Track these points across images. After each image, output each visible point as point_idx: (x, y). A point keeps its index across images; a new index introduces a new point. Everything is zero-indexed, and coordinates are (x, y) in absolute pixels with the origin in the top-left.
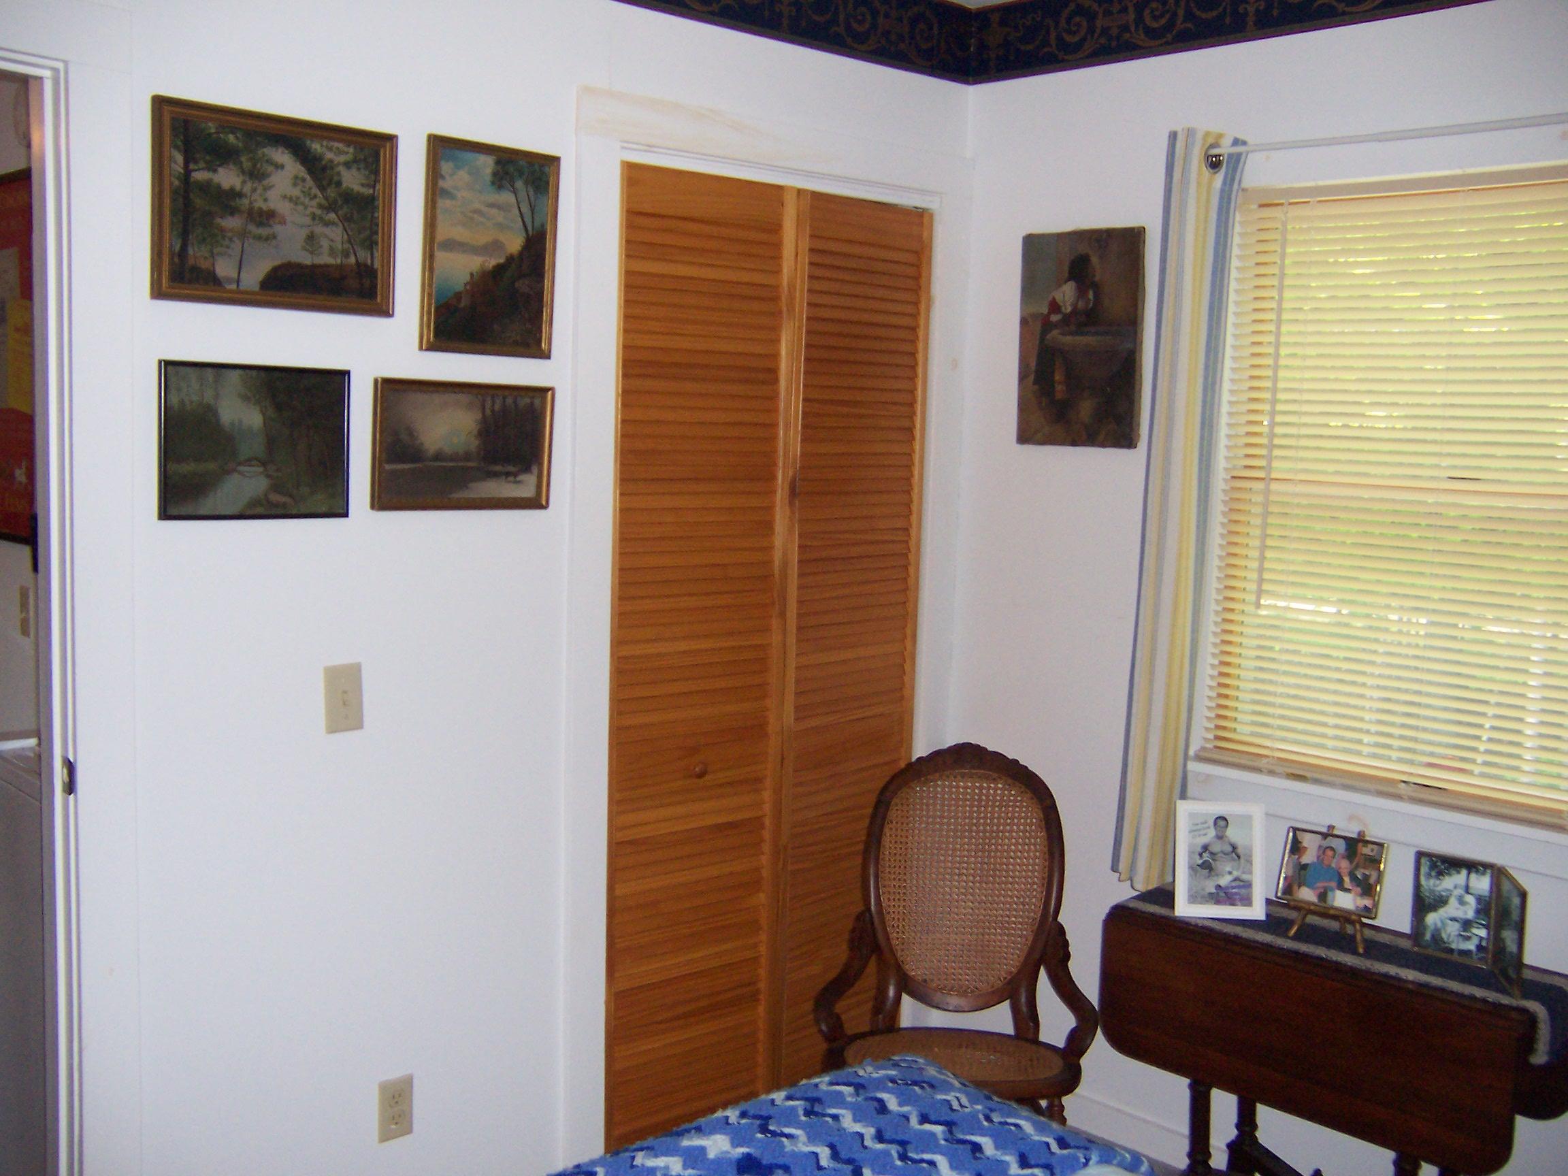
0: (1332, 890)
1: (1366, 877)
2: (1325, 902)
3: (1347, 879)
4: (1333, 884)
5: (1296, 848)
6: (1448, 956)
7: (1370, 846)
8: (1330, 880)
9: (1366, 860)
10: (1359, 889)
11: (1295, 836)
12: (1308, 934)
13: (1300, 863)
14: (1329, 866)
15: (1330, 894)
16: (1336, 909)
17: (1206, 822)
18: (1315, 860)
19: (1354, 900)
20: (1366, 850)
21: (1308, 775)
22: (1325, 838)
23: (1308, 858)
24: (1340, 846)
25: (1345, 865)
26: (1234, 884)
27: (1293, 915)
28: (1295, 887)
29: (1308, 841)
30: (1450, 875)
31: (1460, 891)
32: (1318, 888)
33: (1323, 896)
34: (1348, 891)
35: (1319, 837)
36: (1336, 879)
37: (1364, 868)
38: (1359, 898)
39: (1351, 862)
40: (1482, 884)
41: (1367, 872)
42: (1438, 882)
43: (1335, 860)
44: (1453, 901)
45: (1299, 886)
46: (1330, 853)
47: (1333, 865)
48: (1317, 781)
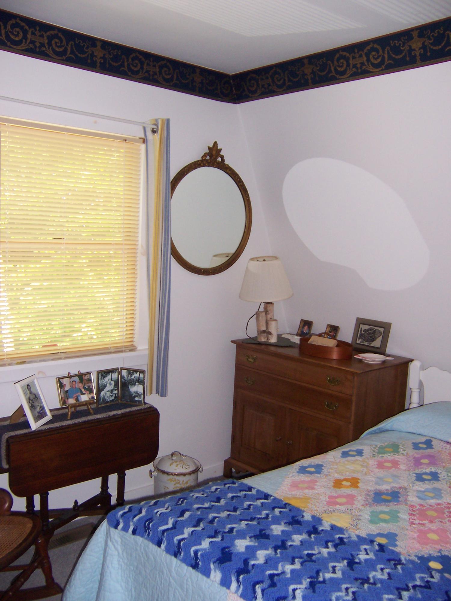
0: (79, 396)
1: (89, 387)
2: (78, 401)
3: (83, 390)
4: (79, 394)
5: (61, 386)
6: (108, 404)
7: (87, 375)
8: (78, 393)
9: (87, 381)
10: (88, 392)
11: (60, 381)
12: (76, 415)
13: (65, 391)
14: (76, 388)
15: (79, 398)
16: (84, 402)
17: (25, 389)
18: (70, 387)
19: (88, 396)
20: (86, 377)
21: (27, 360)
22: (71, 378)
23: (67, 388)
24: (77, 379)
25: (81, 385)
26: (41, 409)
27: (66, 410)
28: (66, 400)
29: (66, 381)
30: (107, 376)
31: (110, 381)
32: (74, 397)
33: (77, 399)
34: (85, 394)
35: (69, 378)
36: (79, 391)
37: (87, 384)
38: (89, 395)
39: (83, 384)
40: (115, 376)
41: (89, 385)
42: (103, 380)
43: (77, 385)
44: (108, 385)
45: (68, 399)
46: (74, 383)
47: (77, 387)
48: (30, 362)
